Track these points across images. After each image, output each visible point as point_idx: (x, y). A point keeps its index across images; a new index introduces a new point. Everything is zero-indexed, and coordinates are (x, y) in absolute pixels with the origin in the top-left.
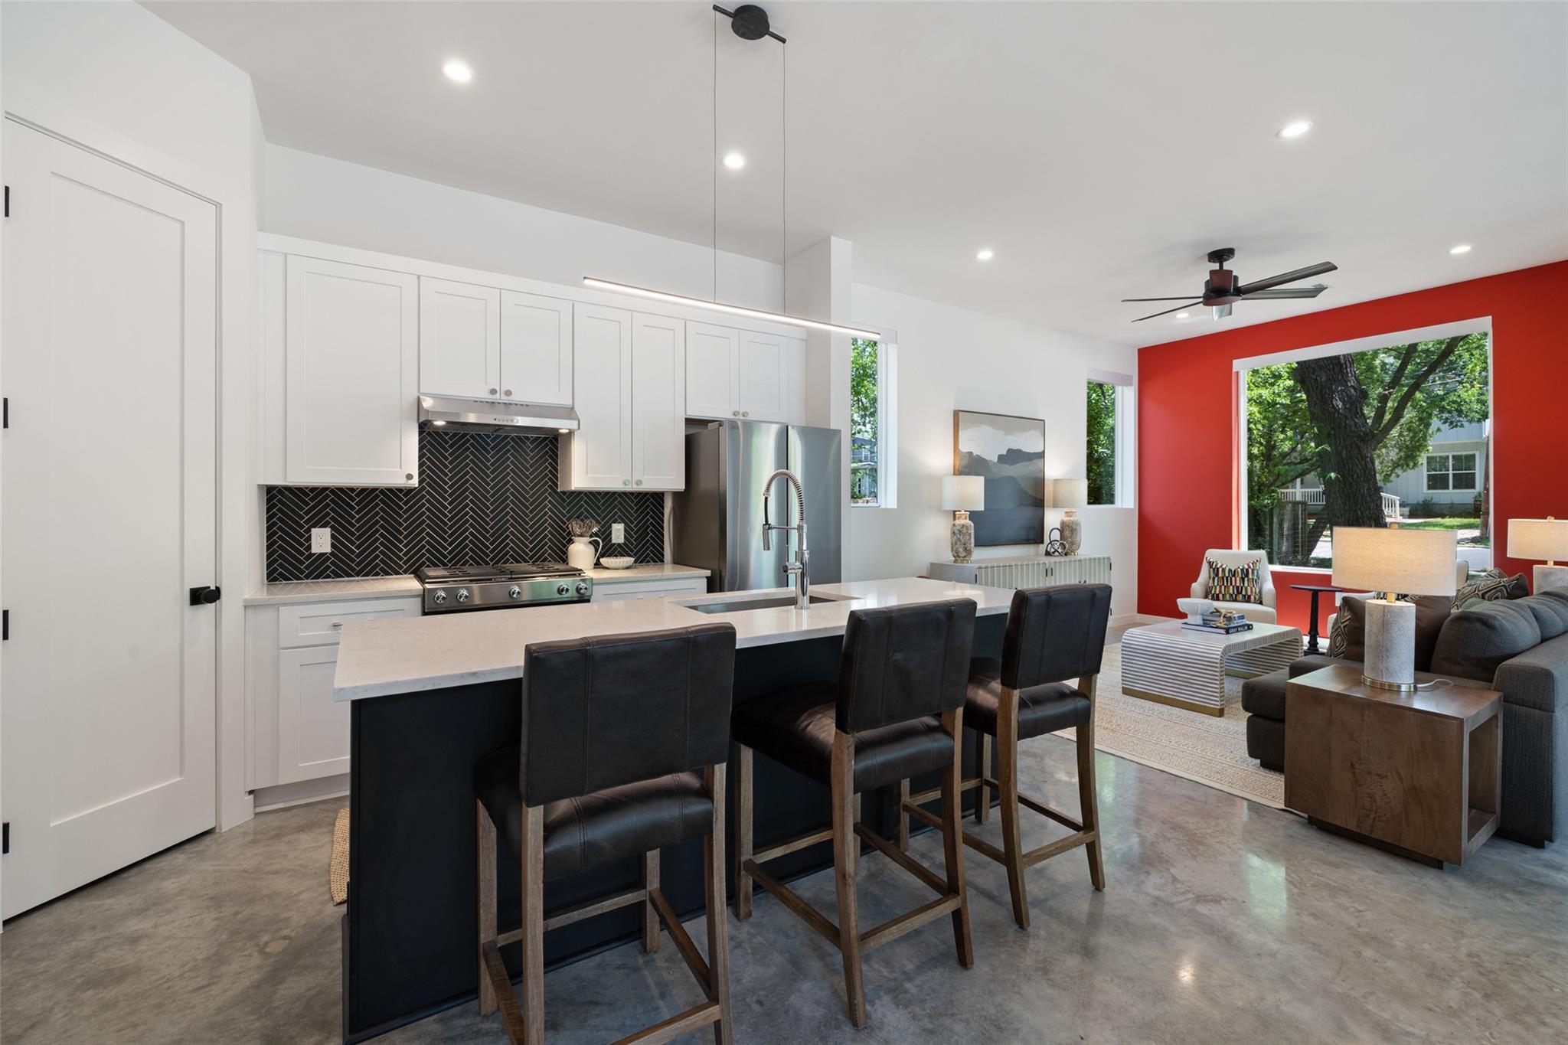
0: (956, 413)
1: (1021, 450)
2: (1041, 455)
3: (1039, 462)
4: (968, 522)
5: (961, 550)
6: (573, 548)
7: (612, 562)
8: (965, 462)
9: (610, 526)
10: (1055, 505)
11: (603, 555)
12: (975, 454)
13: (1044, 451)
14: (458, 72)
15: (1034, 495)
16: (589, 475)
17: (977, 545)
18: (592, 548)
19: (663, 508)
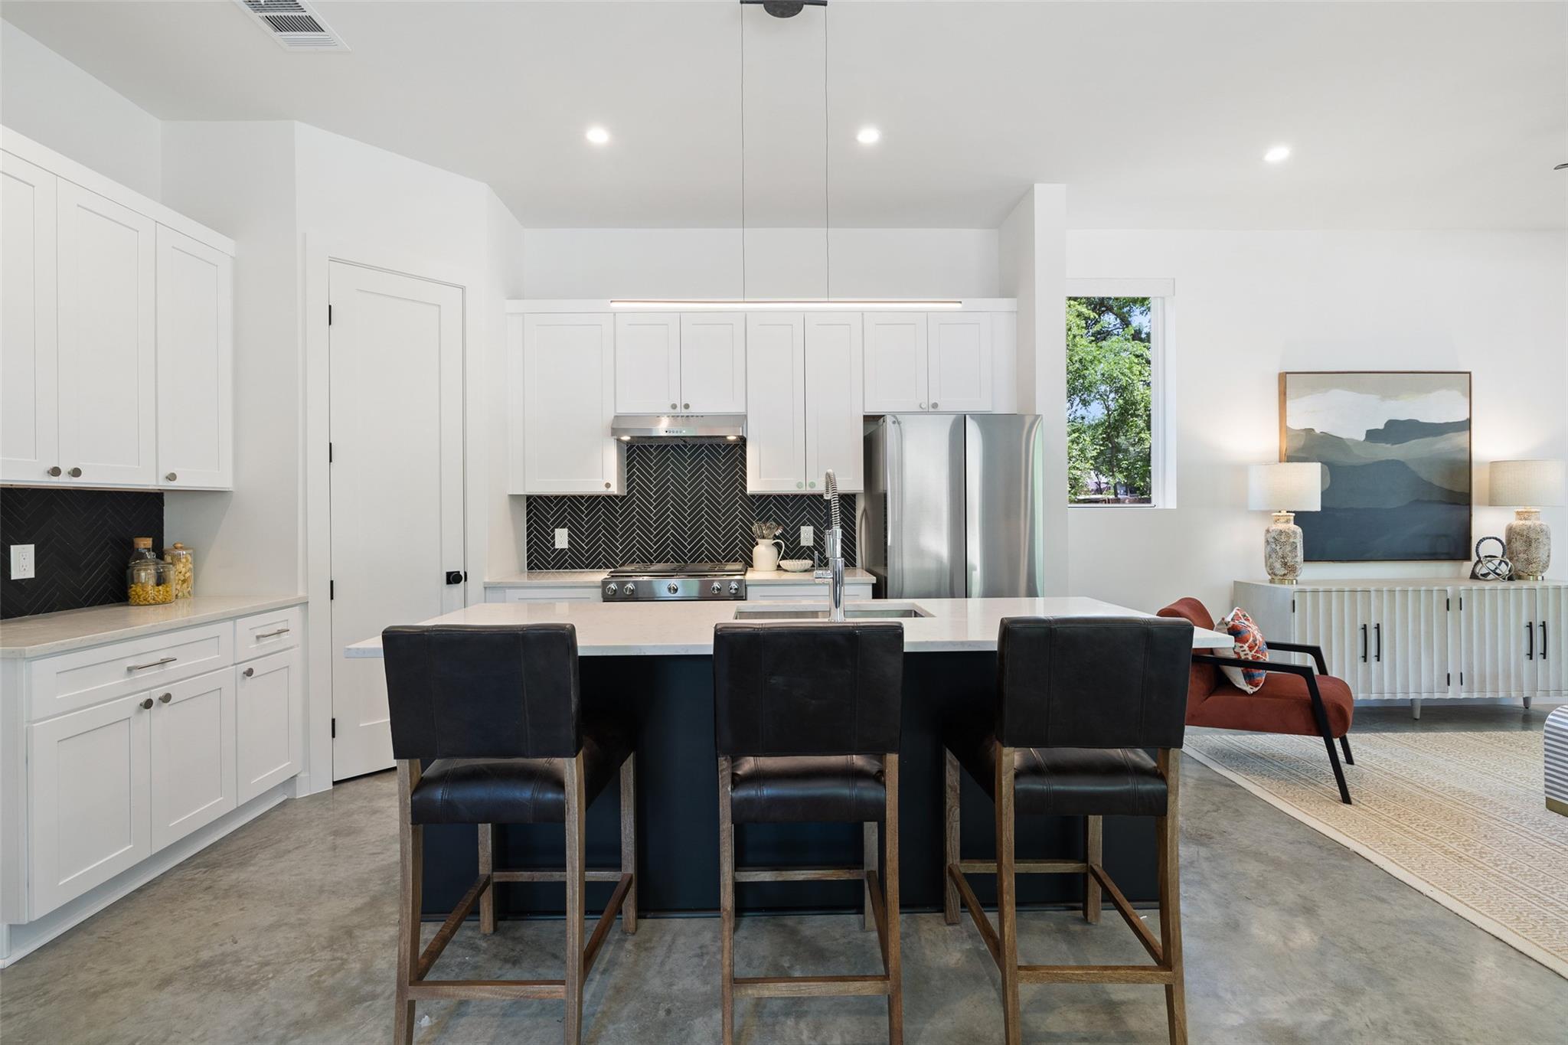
0: (1283, 377)
1: (1418, 421)
2: (1466, 425)
3: (1460, 439)
4: (1292, 526)
5: (1278, 565)
6: (756, 550)
7: (794, 565)
8: (1300, 442)
9: (799, 529)
10: (1493, 502)
11: (783, 558)
12: (1318, 431)
13: (1470, 420)
14: (598, 136)
15: (1446, 486)
16: (762, 479)
17: (1308, 558)
18: (775, 550)
19: (854, 510)
